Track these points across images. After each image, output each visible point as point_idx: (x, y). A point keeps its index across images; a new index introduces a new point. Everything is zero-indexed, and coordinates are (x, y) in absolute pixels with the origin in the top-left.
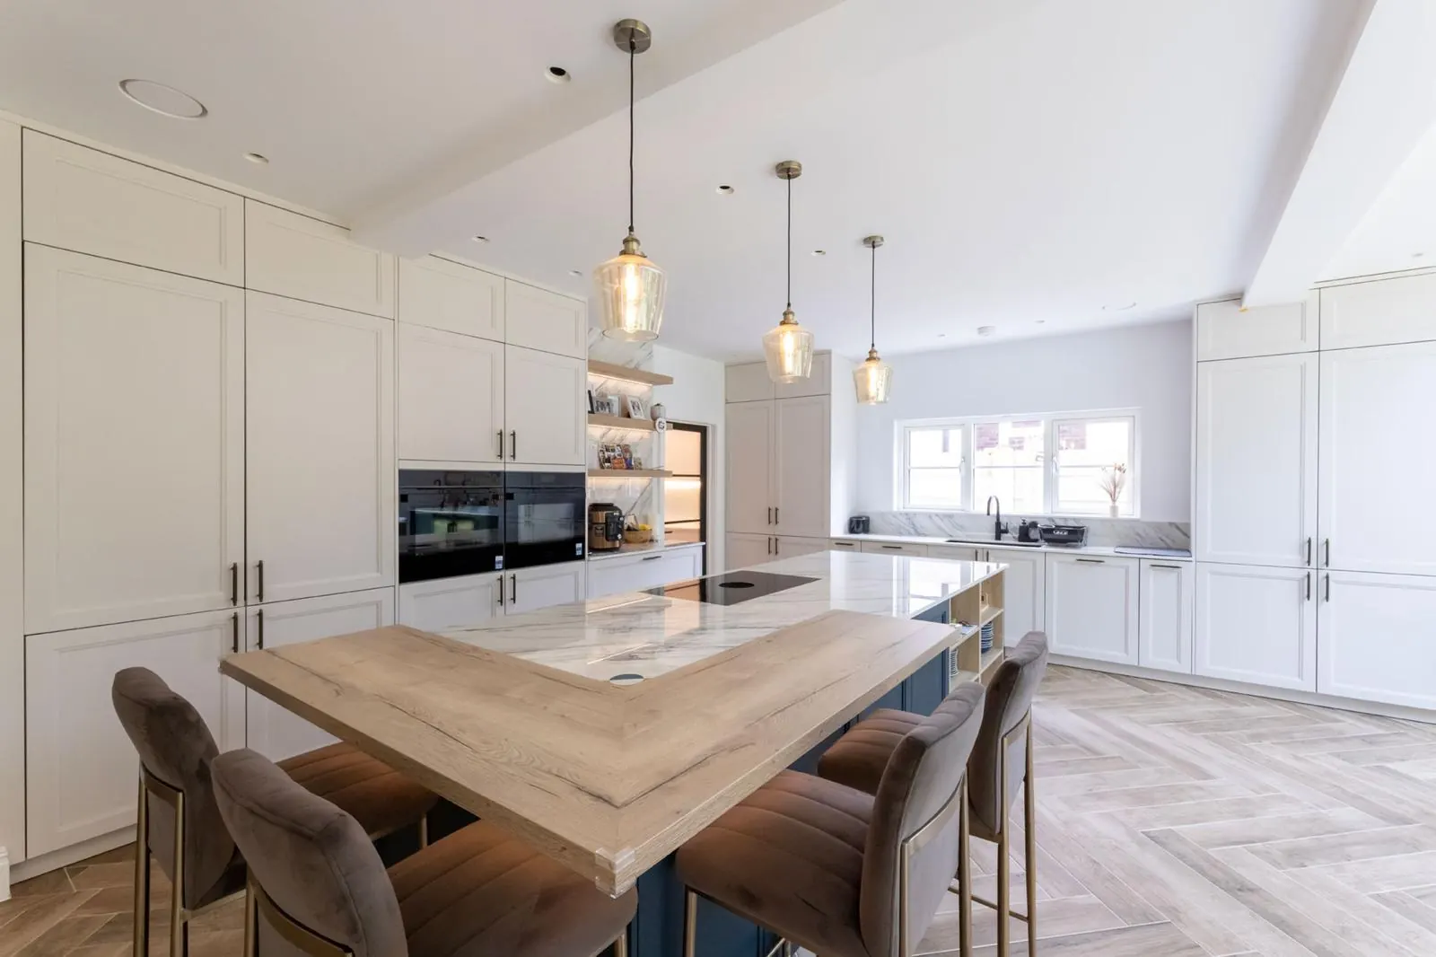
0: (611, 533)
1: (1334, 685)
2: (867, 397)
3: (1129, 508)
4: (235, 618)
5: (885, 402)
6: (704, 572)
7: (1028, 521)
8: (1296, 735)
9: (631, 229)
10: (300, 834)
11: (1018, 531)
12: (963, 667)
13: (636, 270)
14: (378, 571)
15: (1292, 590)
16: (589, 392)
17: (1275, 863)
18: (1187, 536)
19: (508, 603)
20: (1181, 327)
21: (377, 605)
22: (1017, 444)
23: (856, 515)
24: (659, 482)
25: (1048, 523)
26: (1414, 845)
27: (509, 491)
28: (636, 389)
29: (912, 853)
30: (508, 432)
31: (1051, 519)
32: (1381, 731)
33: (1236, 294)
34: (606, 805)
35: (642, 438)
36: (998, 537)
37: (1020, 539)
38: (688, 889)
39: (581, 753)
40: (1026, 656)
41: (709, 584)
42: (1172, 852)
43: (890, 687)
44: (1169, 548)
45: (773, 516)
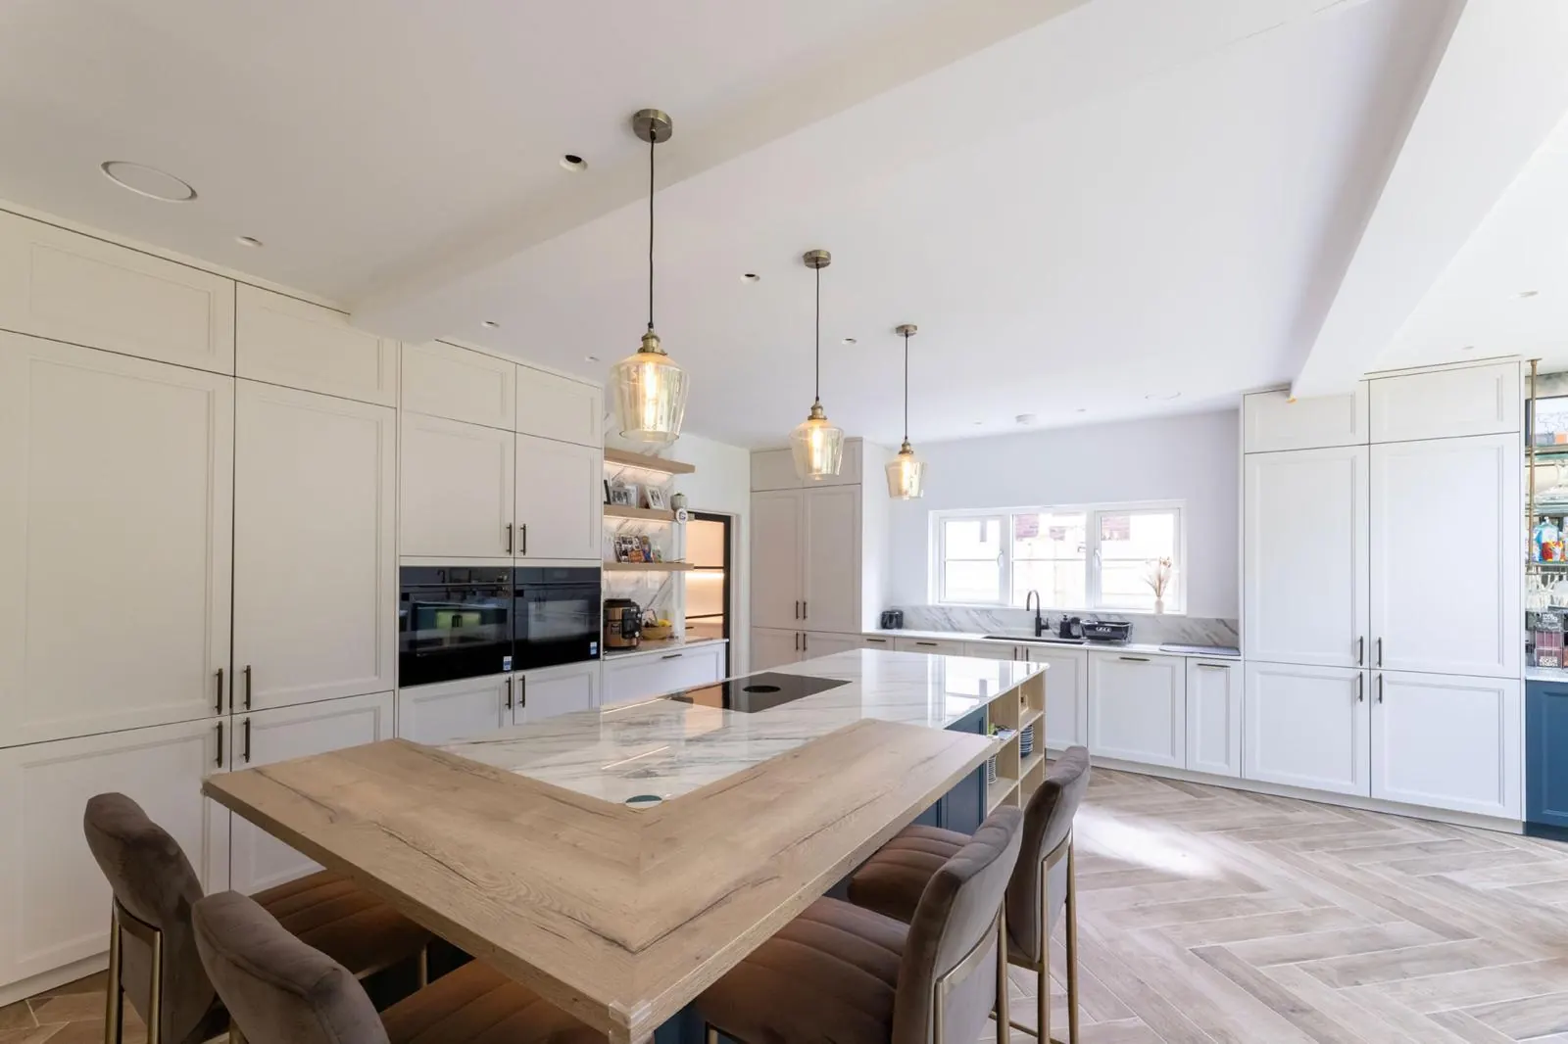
0: (628, 629)
1: (1390, 789)
2: (900, 492)
3: (1175, 603)
4: (220, 727)
5: (918, 497)
6: (728, 674)
7: (1070, 617)
8: (1347, 843)
9: (651, 325)
10: (291, 992)
11: (1059, 627)
12: (1001, 773)
13: (657, 368)
14: (376, 674)
15: (1343, 692)
16: (605, 482)
17: (1330, 982)
18: (1236, 633)
19: (518, 707)
20: (1228, 417)
21: (375, 710)
22: (1058, 534)
23: (889, 610)
24: (679, 575)
25: (1091, 619)
26: (1471, 961)
27: (518, 588)
28: (655, 478)
29: (946, 991)
30: (519, 525)
31: (1094, 615)
32: (1439, 839)
33: (1284, 384)
34: (621, 951)
35: (661, 529)
36: (1038, 633)
37: (1062, 635)
38: (708, 1027)
39: (596, 890)
40: (1068, 775)
41: (732, 689)
42: (1223, 971)
43: (924, 808)
44: (1217, 646)
45: (801, 610)
